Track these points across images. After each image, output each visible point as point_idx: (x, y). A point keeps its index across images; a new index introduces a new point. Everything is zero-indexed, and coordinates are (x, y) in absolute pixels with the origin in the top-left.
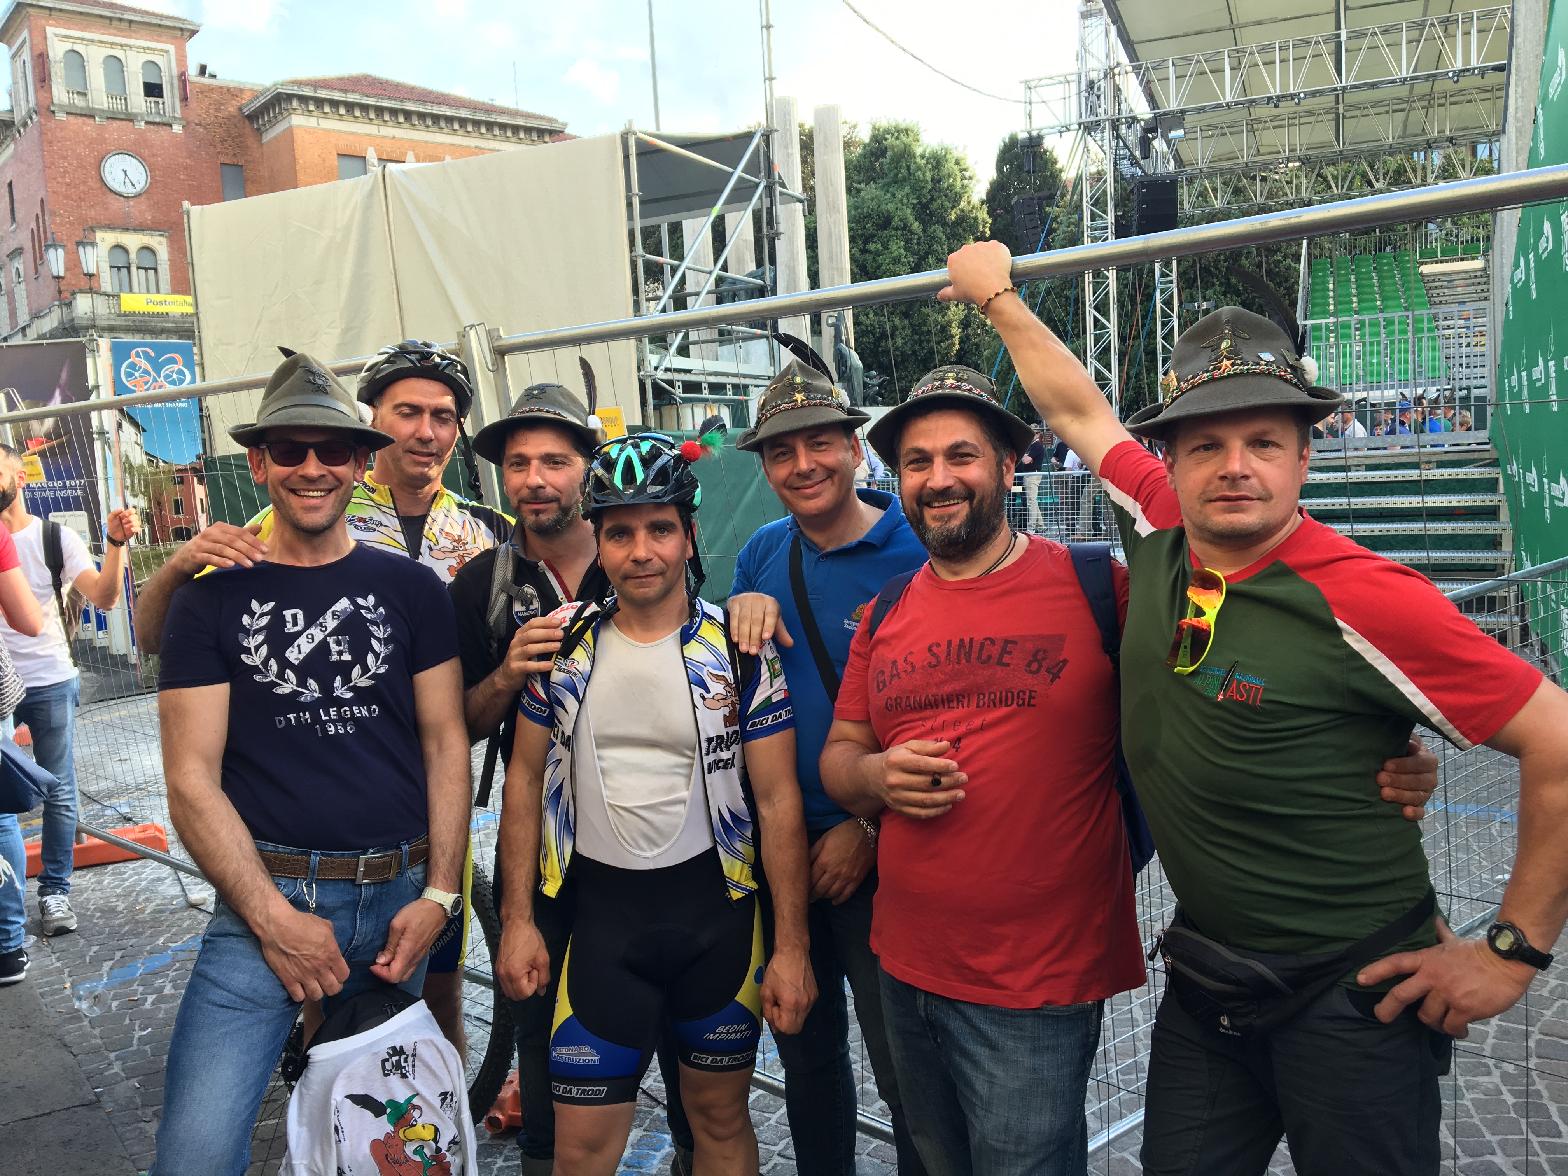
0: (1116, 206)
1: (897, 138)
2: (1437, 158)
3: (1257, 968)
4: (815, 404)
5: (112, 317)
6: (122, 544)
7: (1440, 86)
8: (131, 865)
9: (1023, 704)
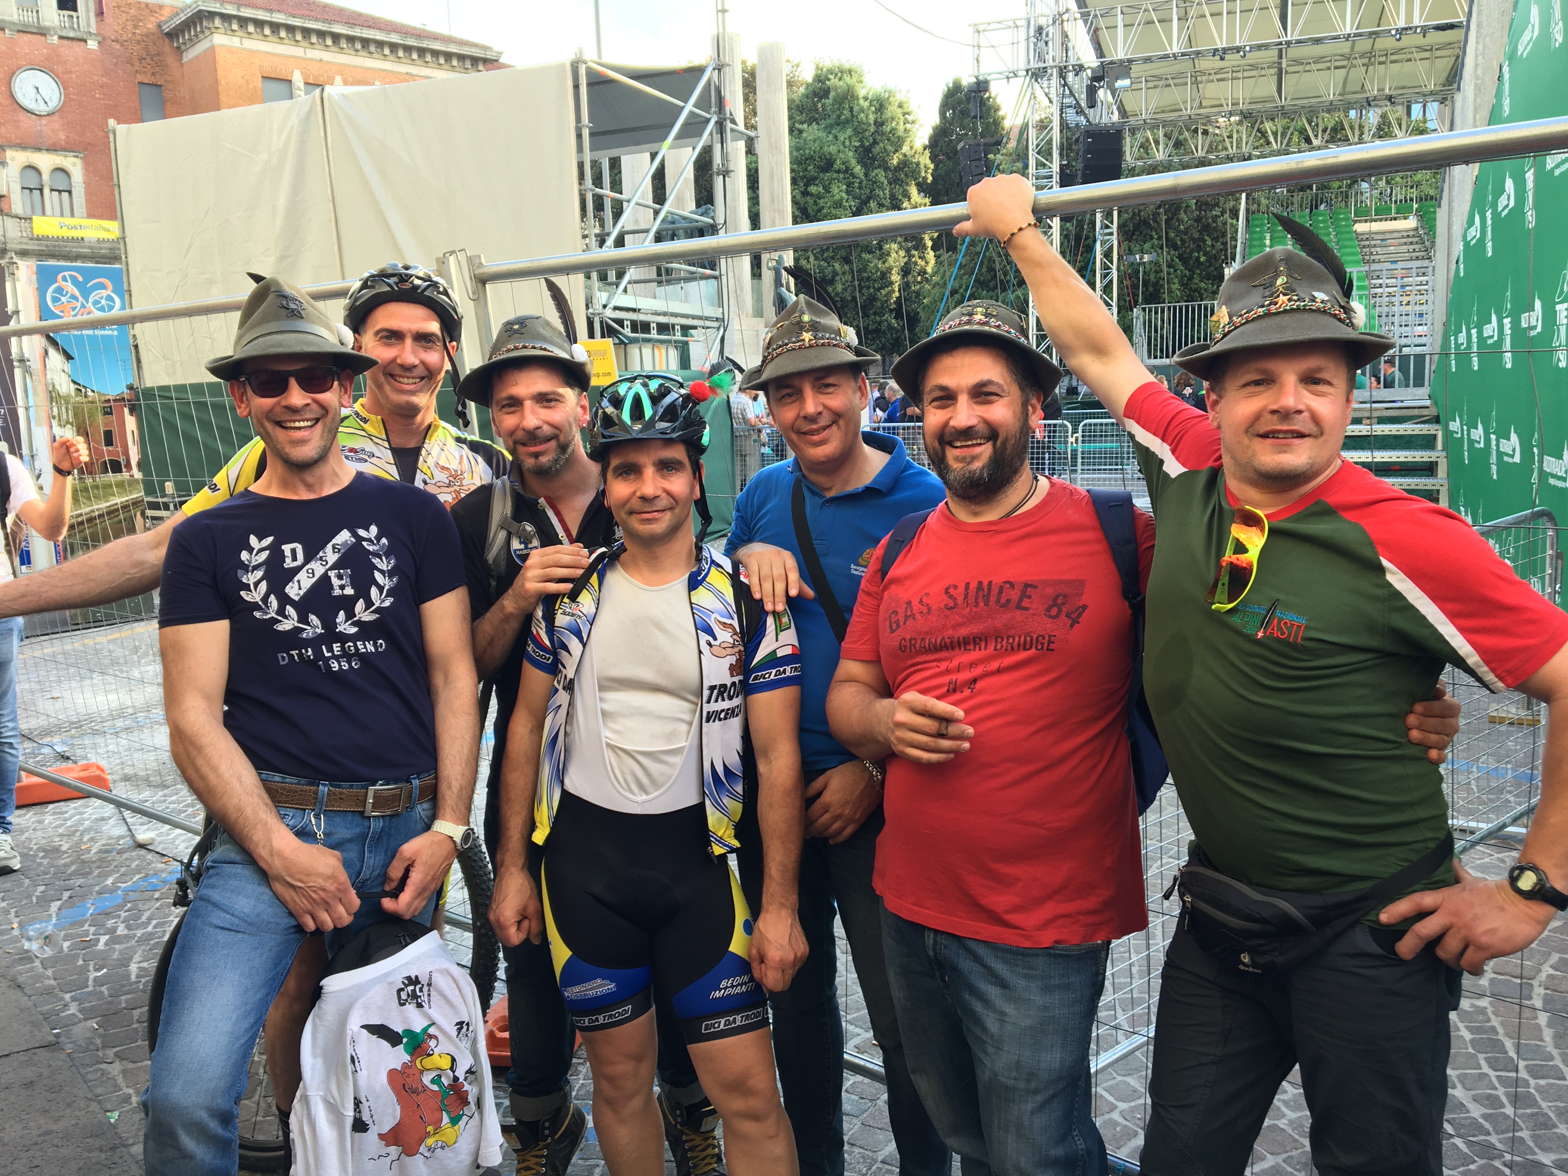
0: (1061, 154)
1: (840, 79)
2: (1373, 117)
3: (1281, 906)
4: (823, 345)
5: (24, 240)
6: (69, 473)
7: (1383, 43)
8: (73, 805)
9: (1042, 648)
